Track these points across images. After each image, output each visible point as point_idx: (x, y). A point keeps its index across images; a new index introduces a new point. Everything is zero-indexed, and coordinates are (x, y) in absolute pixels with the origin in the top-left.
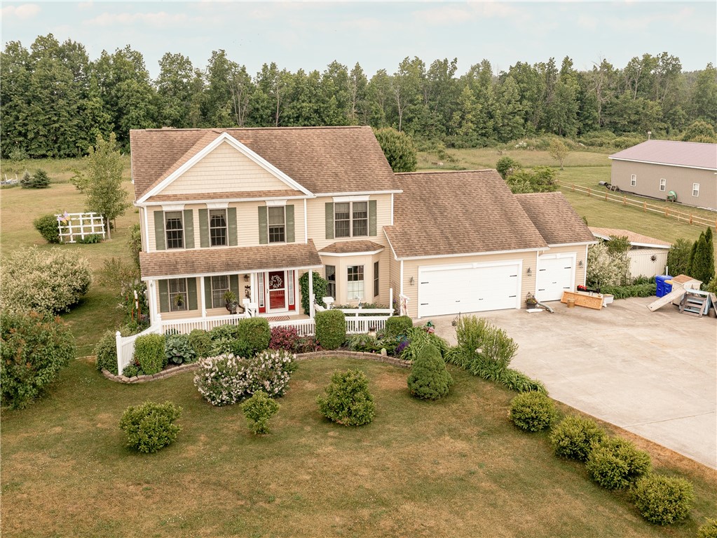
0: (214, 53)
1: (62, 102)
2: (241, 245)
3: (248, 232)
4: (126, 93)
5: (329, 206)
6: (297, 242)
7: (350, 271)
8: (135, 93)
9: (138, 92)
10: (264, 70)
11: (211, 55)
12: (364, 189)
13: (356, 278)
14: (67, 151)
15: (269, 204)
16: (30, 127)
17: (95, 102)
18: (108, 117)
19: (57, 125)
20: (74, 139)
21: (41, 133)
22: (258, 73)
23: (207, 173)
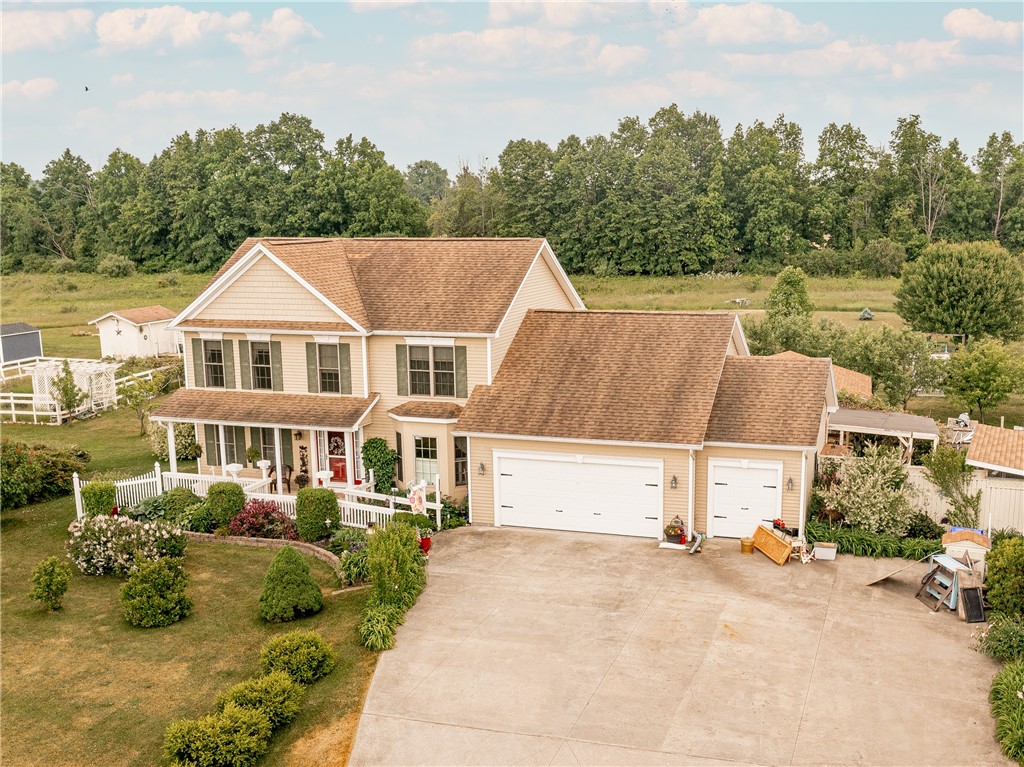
0: (902, 121)
1: (666, 199)
2: (286, 392)
3: (295, 376)
4: (757, 185)
5: (400, 348)
6: (353, 395)
7: (418, 443)
8: (768, 185)
9: (773, 183)
10: (990, 145)
11: (897, 124)
12: (445, 329)
13: (426, 455)
14: (666, 267)
15: (319, 340)
16: (622, 234)
17: (711, 199)
18: (727, 218)
19: (655, 231)
20: (676, 249)
21: (635, 241)
22: (981, 150)
23: (247, 295)
